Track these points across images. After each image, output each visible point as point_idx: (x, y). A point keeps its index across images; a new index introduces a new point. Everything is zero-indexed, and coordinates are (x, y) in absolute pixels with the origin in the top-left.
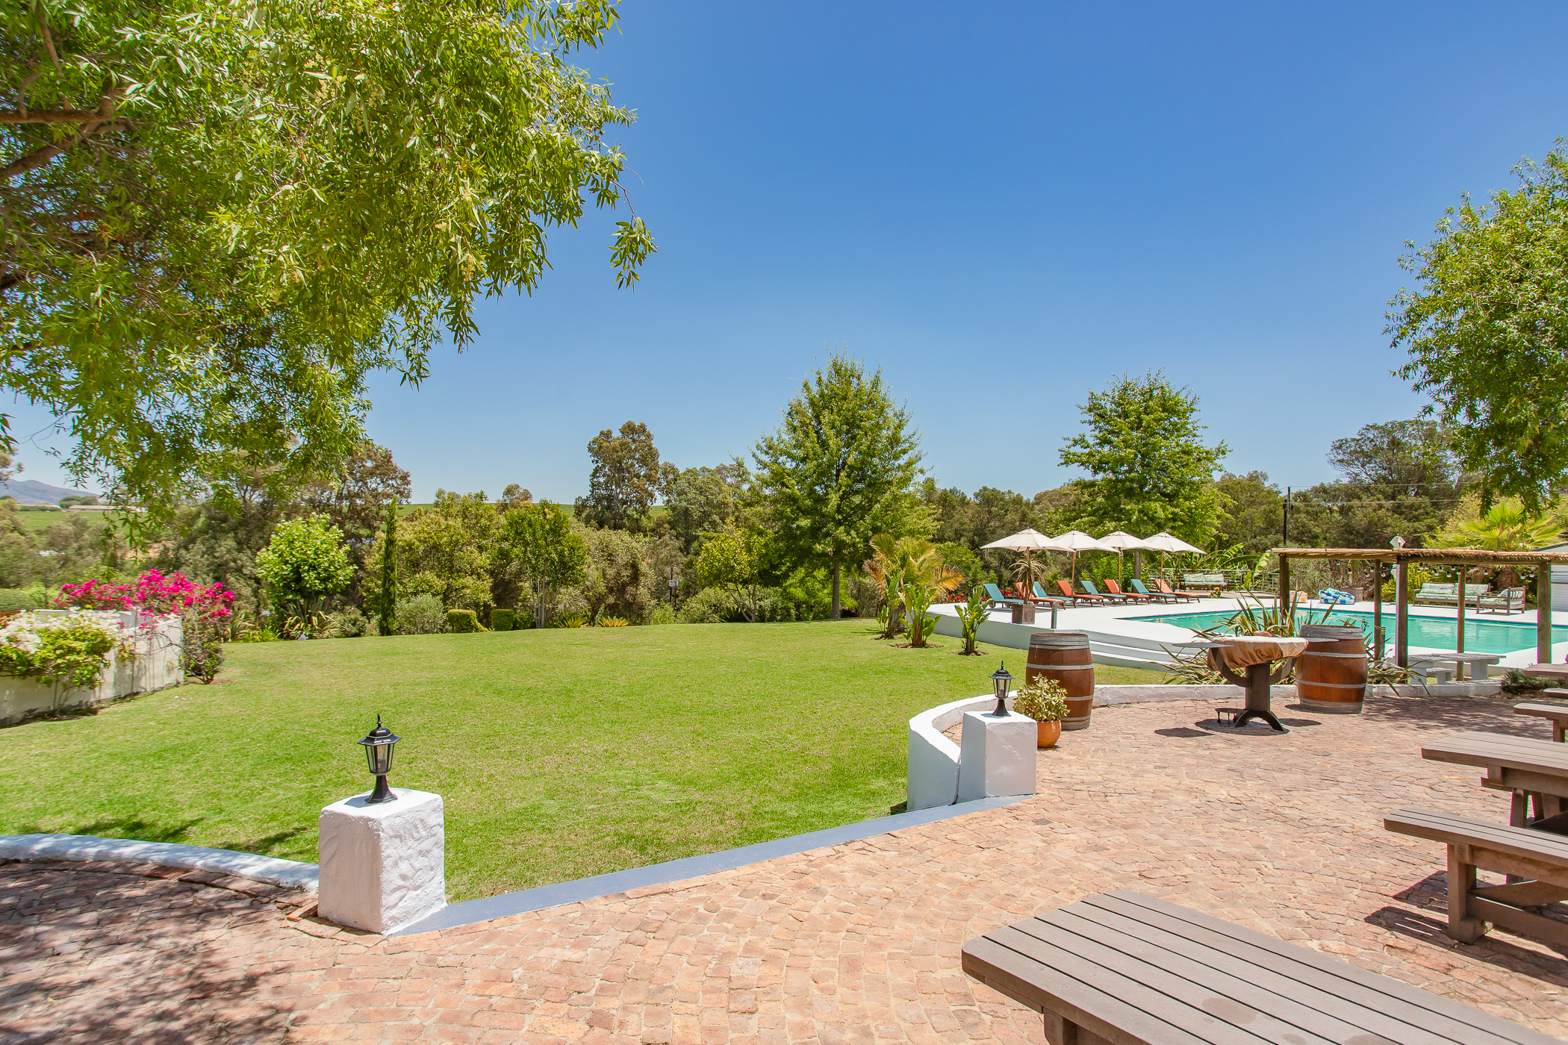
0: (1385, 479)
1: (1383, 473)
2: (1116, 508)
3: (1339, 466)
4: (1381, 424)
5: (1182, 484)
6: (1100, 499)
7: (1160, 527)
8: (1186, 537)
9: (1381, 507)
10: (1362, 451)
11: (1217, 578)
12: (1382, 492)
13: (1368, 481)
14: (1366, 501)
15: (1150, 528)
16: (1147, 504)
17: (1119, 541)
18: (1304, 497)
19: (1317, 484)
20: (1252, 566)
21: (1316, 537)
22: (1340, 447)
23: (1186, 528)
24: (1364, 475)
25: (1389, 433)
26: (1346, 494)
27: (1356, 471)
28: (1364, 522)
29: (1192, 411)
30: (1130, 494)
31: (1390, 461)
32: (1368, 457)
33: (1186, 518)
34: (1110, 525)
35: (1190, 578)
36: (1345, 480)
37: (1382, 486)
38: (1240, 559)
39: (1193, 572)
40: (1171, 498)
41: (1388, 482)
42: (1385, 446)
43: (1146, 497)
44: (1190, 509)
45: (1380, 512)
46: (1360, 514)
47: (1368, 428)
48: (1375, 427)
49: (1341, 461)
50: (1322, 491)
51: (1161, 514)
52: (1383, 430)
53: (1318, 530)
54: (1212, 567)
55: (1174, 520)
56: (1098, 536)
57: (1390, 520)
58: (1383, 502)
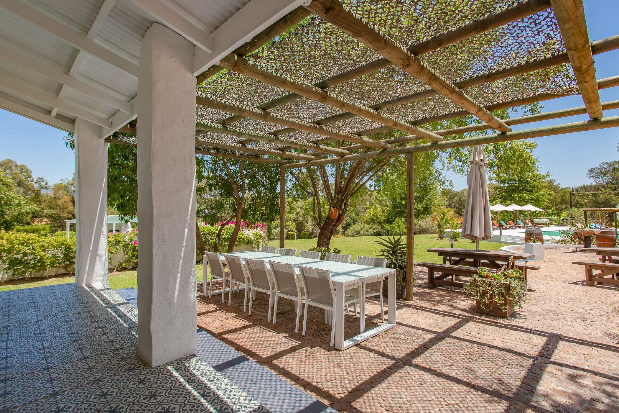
0: (611, 183)
1: (610, 180)
2: (510, 196)
3: (591, 178)
4: (609, 162)
5: (534, 187)
6: (504, 193)
7: (526, 203)
8: (536, 206)
9: (610, 193)
10: (601, 172)
11: (546, 220)
12: (611, 188)
13: (604, 183)
14: (604, 191)
15: (523, 203)
16: (521, 194)
17: (513, 207)
18: (577, 190)
19: (582, 185)
20: (559, 216)
21: (583, 205)
22: (592, 171)
23: (536, 202)
24: (602, 182)
25: (612, 165)
26: (595, 189)
27: (599, 180)
28: (603, 199)
29: (537, 162)
30: (514, 191)
31: (613, 176)
32: (603, 175)
33: (536, 199)
34: (508, 202)
35: (536, 221)
36: (594, 184)
37: (611, 186)
38: (554, 214)
39: (536, 218)
40: (530, 192)
41: (613, 184)
42: (611, 170)
43: (521, 192)
44: (537, 196)
45: (610, 195)
46: (602, 196)
47: (603, 164)
48: (606, 163)
49: (592, 176)
50: (585, 188)
51: (527, 198)
52: (610, 164)
53: (583, 203)
54: (543, 217)
55: (531, 200)
56: (506, 206)
57: (614, 199)
58: (611, 192)
